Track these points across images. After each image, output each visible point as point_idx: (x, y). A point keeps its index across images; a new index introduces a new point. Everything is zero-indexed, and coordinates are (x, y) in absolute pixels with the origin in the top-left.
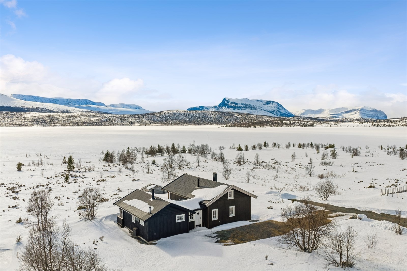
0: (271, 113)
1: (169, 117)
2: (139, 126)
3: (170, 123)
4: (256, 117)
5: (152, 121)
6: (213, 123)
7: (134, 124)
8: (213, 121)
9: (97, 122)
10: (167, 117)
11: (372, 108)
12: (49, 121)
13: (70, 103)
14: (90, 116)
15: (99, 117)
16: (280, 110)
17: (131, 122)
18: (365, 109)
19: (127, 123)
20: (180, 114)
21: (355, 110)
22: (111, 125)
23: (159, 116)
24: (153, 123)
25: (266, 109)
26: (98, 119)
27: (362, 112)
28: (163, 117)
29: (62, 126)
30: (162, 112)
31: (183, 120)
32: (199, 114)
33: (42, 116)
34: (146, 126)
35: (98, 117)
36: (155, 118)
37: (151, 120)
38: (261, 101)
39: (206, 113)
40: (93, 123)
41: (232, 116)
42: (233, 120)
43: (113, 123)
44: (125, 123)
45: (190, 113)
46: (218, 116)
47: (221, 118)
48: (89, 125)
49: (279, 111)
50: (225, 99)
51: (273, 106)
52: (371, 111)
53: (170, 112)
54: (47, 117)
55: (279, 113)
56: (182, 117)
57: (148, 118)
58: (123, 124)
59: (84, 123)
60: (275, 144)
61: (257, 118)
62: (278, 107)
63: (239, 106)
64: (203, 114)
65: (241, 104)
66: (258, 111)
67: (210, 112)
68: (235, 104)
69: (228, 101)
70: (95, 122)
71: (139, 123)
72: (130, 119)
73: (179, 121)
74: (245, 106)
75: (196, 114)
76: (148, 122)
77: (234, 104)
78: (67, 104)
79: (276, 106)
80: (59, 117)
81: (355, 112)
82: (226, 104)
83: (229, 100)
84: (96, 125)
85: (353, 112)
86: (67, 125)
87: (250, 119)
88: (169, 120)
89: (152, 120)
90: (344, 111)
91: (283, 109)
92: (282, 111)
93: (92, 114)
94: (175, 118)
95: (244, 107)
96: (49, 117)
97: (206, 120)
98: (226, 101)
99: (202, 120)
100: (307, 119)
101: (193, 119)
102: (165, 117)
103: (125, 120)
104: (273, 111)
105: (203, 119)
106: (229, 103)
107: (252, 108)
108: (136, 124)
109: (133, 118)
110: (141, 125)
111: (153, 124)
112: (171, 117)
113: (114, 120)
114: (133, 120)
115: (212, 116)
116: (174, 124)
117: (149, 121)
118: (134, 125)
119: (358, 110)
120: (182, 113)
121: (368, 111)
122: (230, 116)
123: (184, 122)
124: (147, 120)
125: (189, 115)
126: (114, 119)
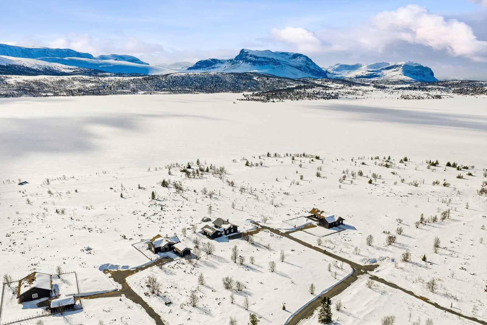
0: (299, 69)
1: (177, 82)
2: (143, 94)
3: (178, 91)
4: (277, 81)
5: (158, 88)
6: (228, 90)
7: (137, 91)
8: (228, 86)
9: (94, 90)
10: (174, 82)
11: (418, 64)
12: (37, 88)
13: (48, 53)
14: (83, 81)
15: (95, 82)
16: (309, 65)
17: (133, 89)
18: (409, 65)
19: (129, 91)
20: (189, 78)
21: (397, 66)
22: (110, 94)
23: (165, 81)
24: (158, 90)
25: (293, 64)
26: (94, 85)
27: (406, 69)
28: (170, 81)
29: (54, 95)
30: (168, 75)
31: (194, 85)
32: (212, 77)
33: (27, 81)
34: (151, 94)
35: (93, 82)
36: (161, 83)
37: (155, 86)
38: (287, 54)
39: (220, 76)
40: (90, 90)
41: (251, 79)
42: (252, 85)
43: (113, 91)
44: (127, 91)
45: (201, 76)
46: (234, 79)
47: (237, 83)
48: (86, 95)
49: (307, 67)
50: (242, 51)
51: (300, 60)
52: (416, 67)
53: (178, 76)
54: (34, 83)
55: (307, 69)
56: (192, 82)
57: (153, 83)
58: (125, 93)
59: (80, 91)
60: (276, 154)
61: (279, 82)
62: (307, 62)
63: (259, 60)
64: (217, 77)
65: (262, 58)
66: (283, 67)
67: (224, 75)
68: (256, 57)
69: (247, 54)
70: (92, 90)
71: (142, 90)
72: (132, 85)
73: (189, 87)
74: (267, 60)
75: (208, 78)
76: (153, 89)
77: (253, 57)
78: (45, 54)
79: (305, 61)
80: (47, 83)
81: (397, 68)
82: (244, 57)
83: (248, 52)
84: (94, 94)
85: (395, 68)
86: (60, 94)
87: (271, 83)
88: (177, 86)
89: (157, 86)
90: (384, 67)
91: (312, 64)
92: (312, 67)
93: (85, 78)
94: (184, 83)
95: (266, 62)
96: (36, 82)
97: (220, 86)
98: (244, 54)
99: (216, 86)
100: (337, 82)
101: (205, 85)
102: (172, 81)
103: (125, 87)
104: (301, 67)
105: (217, 84)
106: (247, 56)
107: (276, 63)
108: (139, 92)
109: (135, 83)
110: (145, 94)
111: (159, 92)
112: (179, 82)
113: (114, 87)
114: (135, 87)
115: (227, 80)
116: (184, 92)
117: (154, 87)
118: (137, 94)
119: (400, 66)
120: (191, 76)
121: (413, 67)
122: (248, 79)
123: (195, 89)
124: (151, 86)
125: (199, 79)
126: (113, 85)
